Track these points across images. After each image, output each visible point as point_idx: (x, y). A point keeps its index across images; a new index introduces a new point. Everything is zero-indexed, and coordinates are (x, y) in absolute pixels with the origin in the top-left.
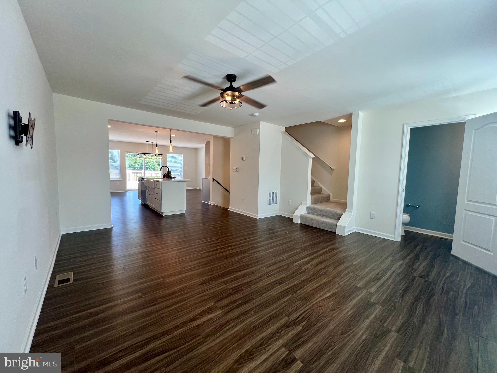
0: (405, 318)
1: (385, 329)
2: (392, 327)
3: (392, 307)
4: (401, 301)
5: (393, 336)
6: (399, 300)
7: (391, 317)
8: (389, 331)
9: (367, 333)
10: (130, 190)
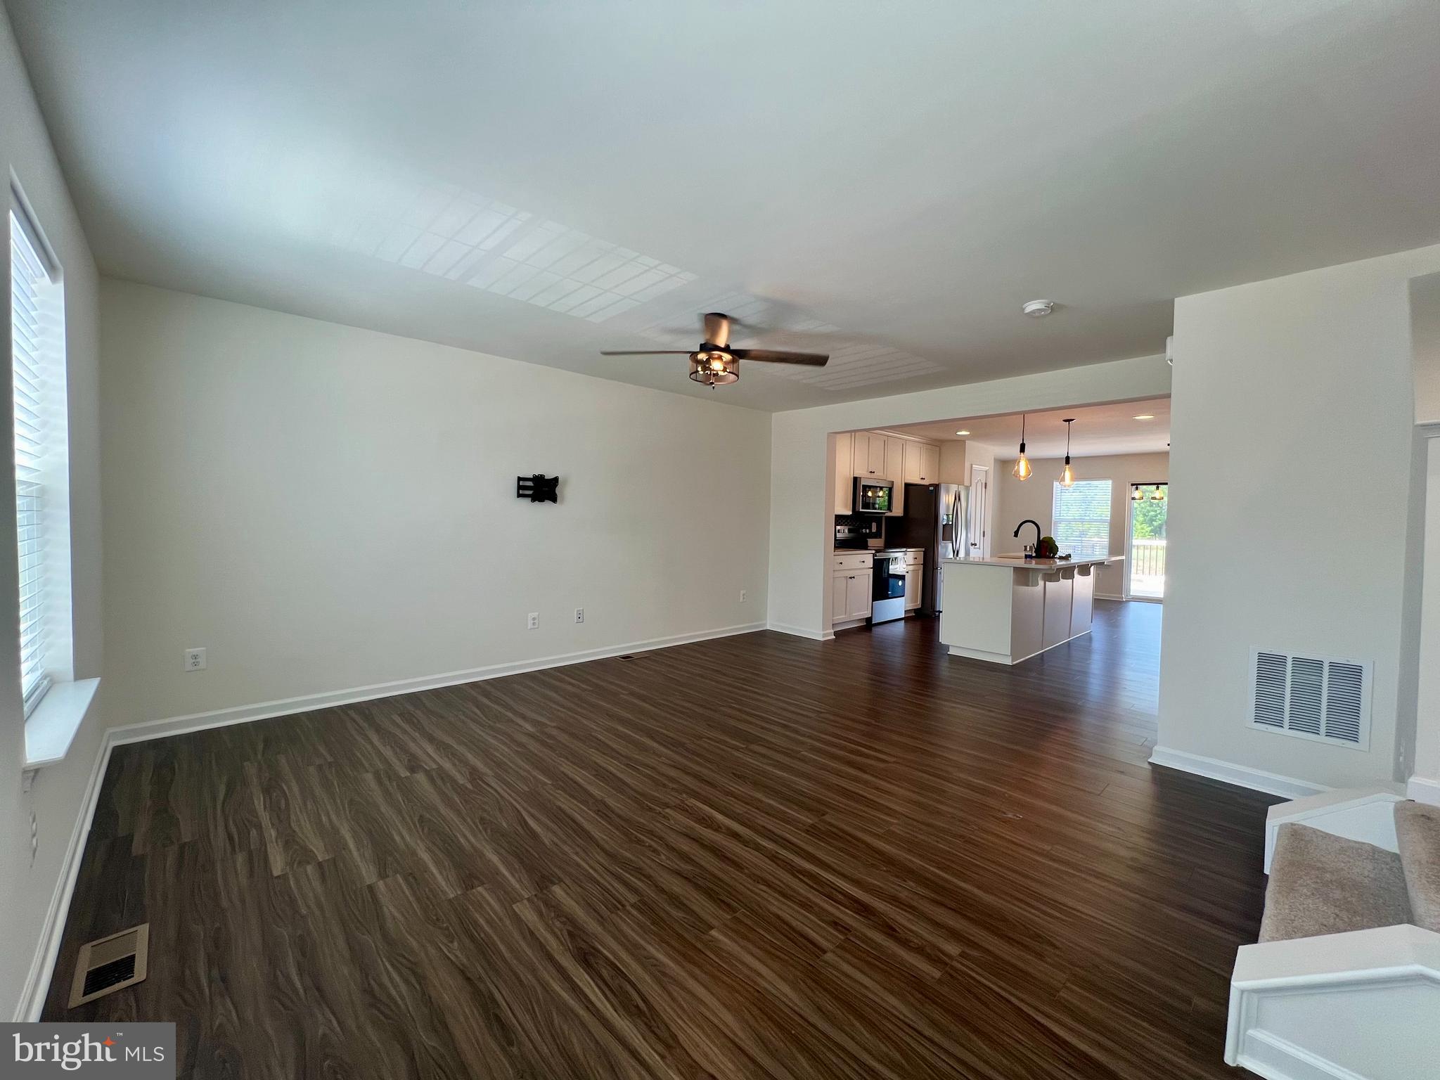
0: (390, 924)
1: (390, 872)
2: (386, 885)
3: (438, 919)
4: (448, 954)
5: (368, 874)
6: (454, 954)
7: (411, 899)
8: (382, 875)
9: (402, 846)
10: (1136, 599)
